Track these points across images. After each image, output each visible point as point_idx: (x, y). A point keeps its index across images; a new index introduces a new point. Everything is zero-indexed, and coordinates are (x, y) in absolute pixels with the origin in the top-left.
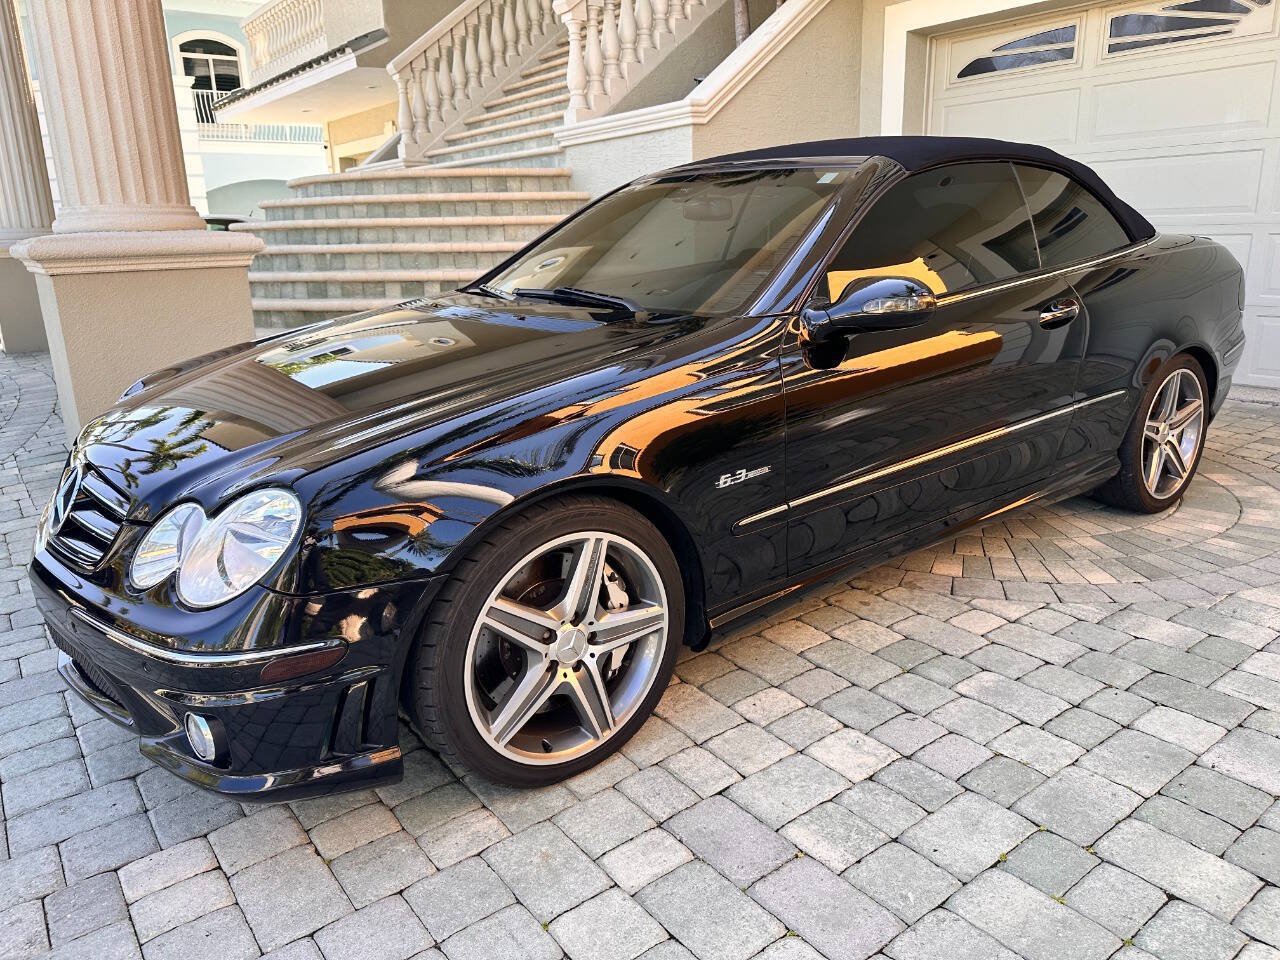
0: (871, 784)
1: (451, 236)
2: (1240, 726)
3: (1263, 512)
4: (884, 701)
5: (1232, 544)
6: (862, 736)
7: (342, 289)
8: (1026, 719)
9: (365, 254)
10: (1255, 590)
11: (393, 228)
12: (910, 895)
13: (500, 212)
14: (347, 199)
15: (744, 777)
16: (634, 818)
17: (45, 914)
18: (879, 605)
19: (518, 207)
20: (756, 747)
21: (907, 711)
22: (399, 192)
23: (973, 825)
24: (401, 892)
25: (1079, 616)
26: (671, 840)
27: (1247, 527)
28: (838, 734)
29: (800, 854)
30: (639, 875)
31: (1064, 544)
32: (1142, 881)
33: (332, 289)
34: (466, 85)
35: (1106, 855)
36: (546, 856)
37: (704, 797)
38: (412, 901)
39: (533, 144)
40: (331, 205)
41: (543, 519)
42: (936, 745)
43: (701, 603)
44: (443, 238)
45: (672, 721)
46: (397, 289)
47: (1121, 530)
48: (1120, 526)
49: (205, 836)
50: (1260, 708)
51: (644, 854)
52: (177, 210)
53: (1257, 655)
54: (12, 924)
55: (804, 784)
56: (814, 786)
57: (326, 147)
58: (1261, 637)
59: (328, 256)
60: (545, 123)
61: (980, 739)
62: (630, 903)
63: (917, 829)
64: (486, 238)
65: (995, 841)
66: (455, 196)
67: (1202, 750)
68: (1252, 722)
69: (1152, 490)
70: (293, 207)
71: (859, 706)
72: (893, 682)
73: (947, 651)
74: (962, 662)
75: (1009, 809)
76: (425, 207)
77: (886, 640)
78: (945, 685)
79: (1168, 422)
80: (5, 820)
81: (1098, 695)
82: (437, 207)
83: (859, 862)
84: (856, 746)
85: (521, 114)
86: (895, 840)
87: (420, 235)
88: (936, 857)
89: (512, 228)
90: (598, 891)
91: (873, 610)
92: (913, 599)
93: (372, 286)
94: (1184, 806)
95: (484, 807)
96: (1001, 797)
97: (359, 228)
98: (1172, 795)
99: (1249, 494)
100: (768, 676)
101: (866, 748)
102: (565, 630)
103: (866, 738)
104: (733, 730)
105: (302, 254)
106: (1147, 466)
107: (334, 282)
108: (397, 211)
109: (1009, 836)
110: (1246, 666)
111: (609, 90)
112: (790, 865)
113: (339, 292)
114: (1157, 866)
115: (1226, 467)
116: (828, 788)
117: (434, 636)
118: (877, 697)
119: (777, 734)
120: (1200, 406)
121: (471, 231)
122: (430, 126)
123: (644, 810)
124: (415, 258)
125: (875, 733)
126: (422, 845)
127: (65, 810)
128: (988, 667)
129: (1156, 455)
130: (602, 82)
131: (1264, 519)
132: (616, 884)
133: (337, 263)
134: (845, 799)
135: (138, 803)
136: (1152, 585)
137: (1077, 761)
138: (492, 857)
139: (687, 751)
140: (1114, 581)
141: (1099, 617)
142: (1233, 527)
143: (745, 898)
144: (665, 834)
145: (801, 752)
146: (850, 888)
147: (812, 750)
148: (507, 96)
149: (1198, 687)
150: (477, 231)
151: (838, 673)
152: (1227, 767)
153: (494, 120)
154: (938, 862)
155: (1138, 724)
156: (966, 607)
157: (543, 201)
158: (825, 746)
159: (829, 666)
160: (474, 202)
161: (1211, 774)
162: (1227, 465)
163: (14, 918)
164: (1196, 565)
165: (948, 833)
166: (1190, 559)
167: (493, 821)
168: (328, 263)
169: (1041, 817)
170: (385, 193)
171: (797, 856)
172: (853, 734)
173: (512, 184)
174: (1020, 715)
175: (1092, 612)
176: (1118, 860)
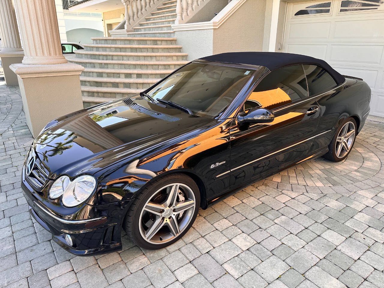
0: (248, 251)
1: (140, 59)
2: (350, 237)
3: (369, 162)
4: (254, 224)
5: (358, 174)
6: (247, 236)
7: (107, 75)
8: (292, 232)
9: (114, 64)
10: (362, 191)
11: (123, 56)
12: (254, 287)
13: (155, 51)
14: (109, 46)
15: (214, 248)
16: (183, 260)
17: (28, 283)
18: (256, 191)
19: (160, 50)
20: (218, 238)
21: (260, 228)
22: (125, 44)
23: (273, 266)
24: (121, 280)
25: (312, 198)
26: (193, 267)
27: (364, 168)
28: (241, 235)
29: (227, 273)
30: (184, 277)
31: (311, 172)
32: (315, 285)
33: (104, 75)
34: (146, 6)
35: (307, 277)
36: (160, 271)
37: (203, 254)
38: (124, 283)
39: (165, 29)
40: (104, 47)
41: (162, 181)
42: (267, 239)
43: (205, 198)
44: (137, 59)
45: (196, 229)
46: (123, 76)
47: (328, 167)
48: (328, 166)
49: (69, 260)
50: (356, 231)
51: (186, 271)
52: (59, 58)
53: (359, 213)
54: (20, 285)
55: (230, 251)
56: (232, 252)
57: (103, 20)
58: (361, 207)
59: (103, 64)
60: (169, 22)
61: (279, 238)
62: (181, 286)
63: (258, 266)
64: (150, 60)
65: (279, 271)
66: (141, 46)
67: (338, 244)
68: (353, 236)
69: (338, 156)
70: (93, 47)
71: (247, 226)
72: (257, 218)
73: (273, 208)
74: (277, 212)
75: (283, 261)
76: (132, 50)
77: (257, 204)
78: (271, 220)
79: (344, 136)
80: (16, 252)
81: (313, 225)
82: (136, 50)
83: (242, 276)
84: (245, 239)
85: (162, 18)
86: (252, 269)
87: (130, 58)
88: (263, 275)
89: (158, 57)
90: (173, 282)
91: (254, 193)
92: (266, 190)
93: (116, 74)
94: (330, 262)
95: (144, 254)
96: (282, 257)
97: (112, 56)
98: (328, 259)
99: (367, 156)
100: (223, 215)
101: (248, 240)
102: (167, 209)
103: (248, 236)
104: (212, 232)
105: (95, 63)
106: (337, 149)
107: (105, 73)
108: (124, 50)
109: (283, 270)
110: (355, 217)
111: (189, 14)
112: (224, 276)
113: (106, 76)
114: (320, 281)
115: (362, 146)
116: (236, 252)
117: (131, 213)
118: (252, 223)
119: (224, 234)
120: (354, 131)
121: (146, 58)
122: (134, 19)
123: (186, 257)
124: (129, 66)
125: (251, 235)
126: (127, 265)
127: (32, 251)
128: (284, 214)
129: (340, 146)
130: (187, 11)
131: (369, 165)
132: (178, 280)
133: (106, 66)
134: (240, 256)
135: (51, 249)
136: (333, 187)
137: (304, 246)
138: (145, 270)
139: (199, 239)
140: (323, 186)
141: (317, 198)
142: (360, 167)
143: (211, 286)
144: (191, 265)
145: (230, 240)
146: (239, 284)
147: (233, 240)
148: (158, 10)
149: (341, 223)
150: (148, 58)
151: (243, 214)
152: (344, 250)
153: (154, 19)
154: (263, 277)
155: (322, 235)
156: (280, 193)
157: (168, 48)
158: (237, 238)
159: (240, 212)
160: (147, 48)
161: (339, 252)
162: (362, 145)
163: (20, 284)
164: (347, 181)
165: (266, 268)
166: (346, 179)
167: (146, 259)
168: (103, 66)
169: (292, 264)
170: (120, 44)
171: (226, 273)
172: (244, 235)
173: (159, 43)
174: (290, 231)
175: (315, 196)
176: (310, 279)
